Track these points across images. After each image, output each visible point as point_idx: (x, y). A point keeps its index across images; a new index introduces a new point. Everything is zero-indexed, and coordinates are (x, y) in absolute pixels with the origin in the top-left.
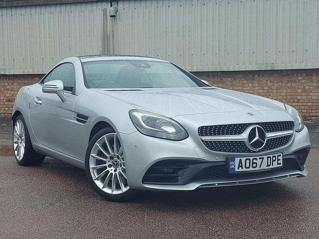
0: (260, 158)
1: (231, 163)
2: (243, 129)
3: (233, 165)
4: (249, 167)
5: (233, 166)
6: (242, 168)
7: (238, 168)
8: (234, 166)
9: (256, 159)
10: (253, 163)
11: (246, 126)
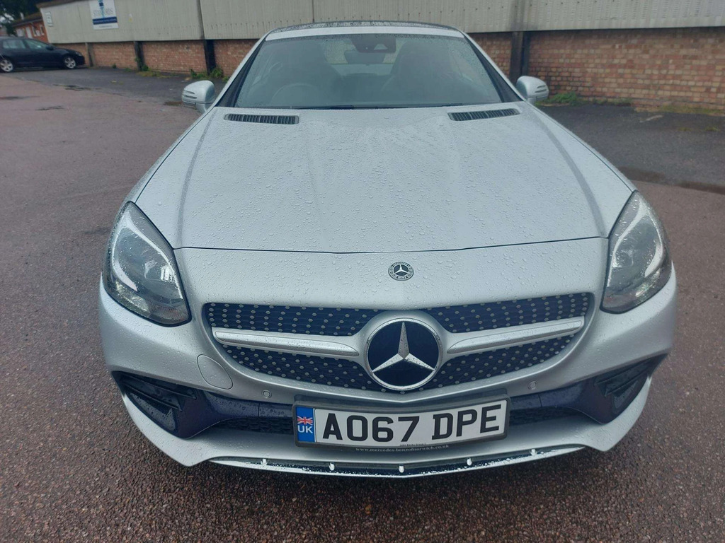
0: (401, 419)
1: (301, 420)
2: (357, 322)
3: (309, 426)
4: (364, 437)
5: (308, 429)
6: (339, 437)
7: (326, 436)
8: (312, 429)
9: (390, 421)
10: (376, 429)
11: (369, 314)
